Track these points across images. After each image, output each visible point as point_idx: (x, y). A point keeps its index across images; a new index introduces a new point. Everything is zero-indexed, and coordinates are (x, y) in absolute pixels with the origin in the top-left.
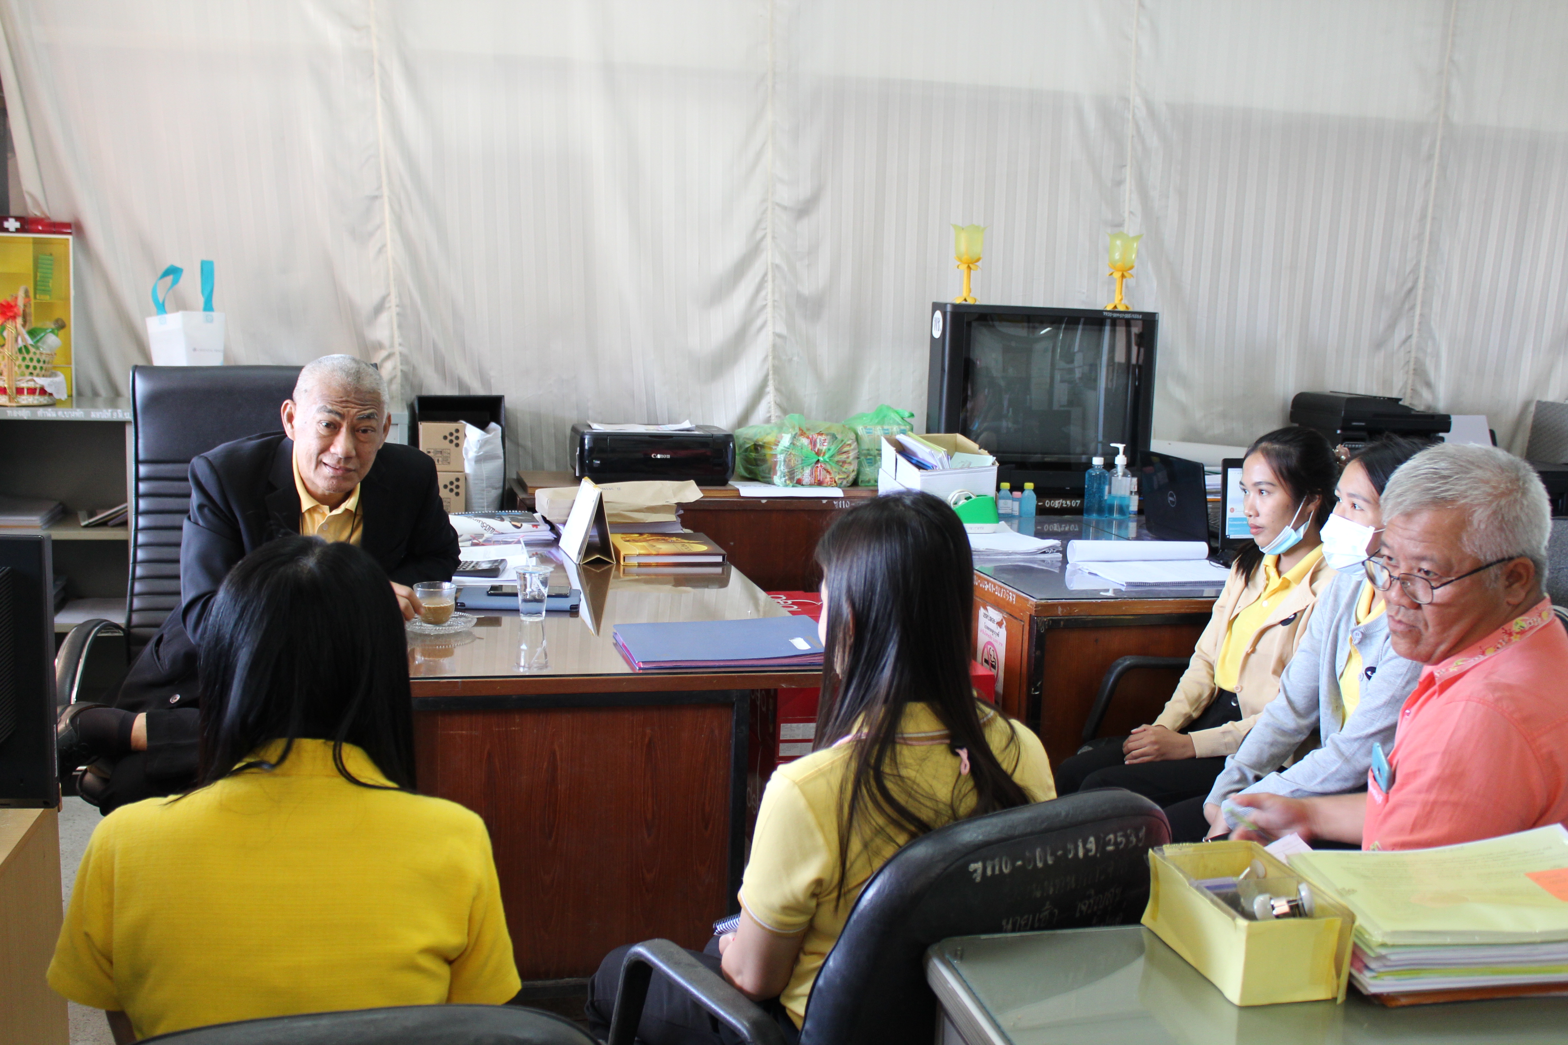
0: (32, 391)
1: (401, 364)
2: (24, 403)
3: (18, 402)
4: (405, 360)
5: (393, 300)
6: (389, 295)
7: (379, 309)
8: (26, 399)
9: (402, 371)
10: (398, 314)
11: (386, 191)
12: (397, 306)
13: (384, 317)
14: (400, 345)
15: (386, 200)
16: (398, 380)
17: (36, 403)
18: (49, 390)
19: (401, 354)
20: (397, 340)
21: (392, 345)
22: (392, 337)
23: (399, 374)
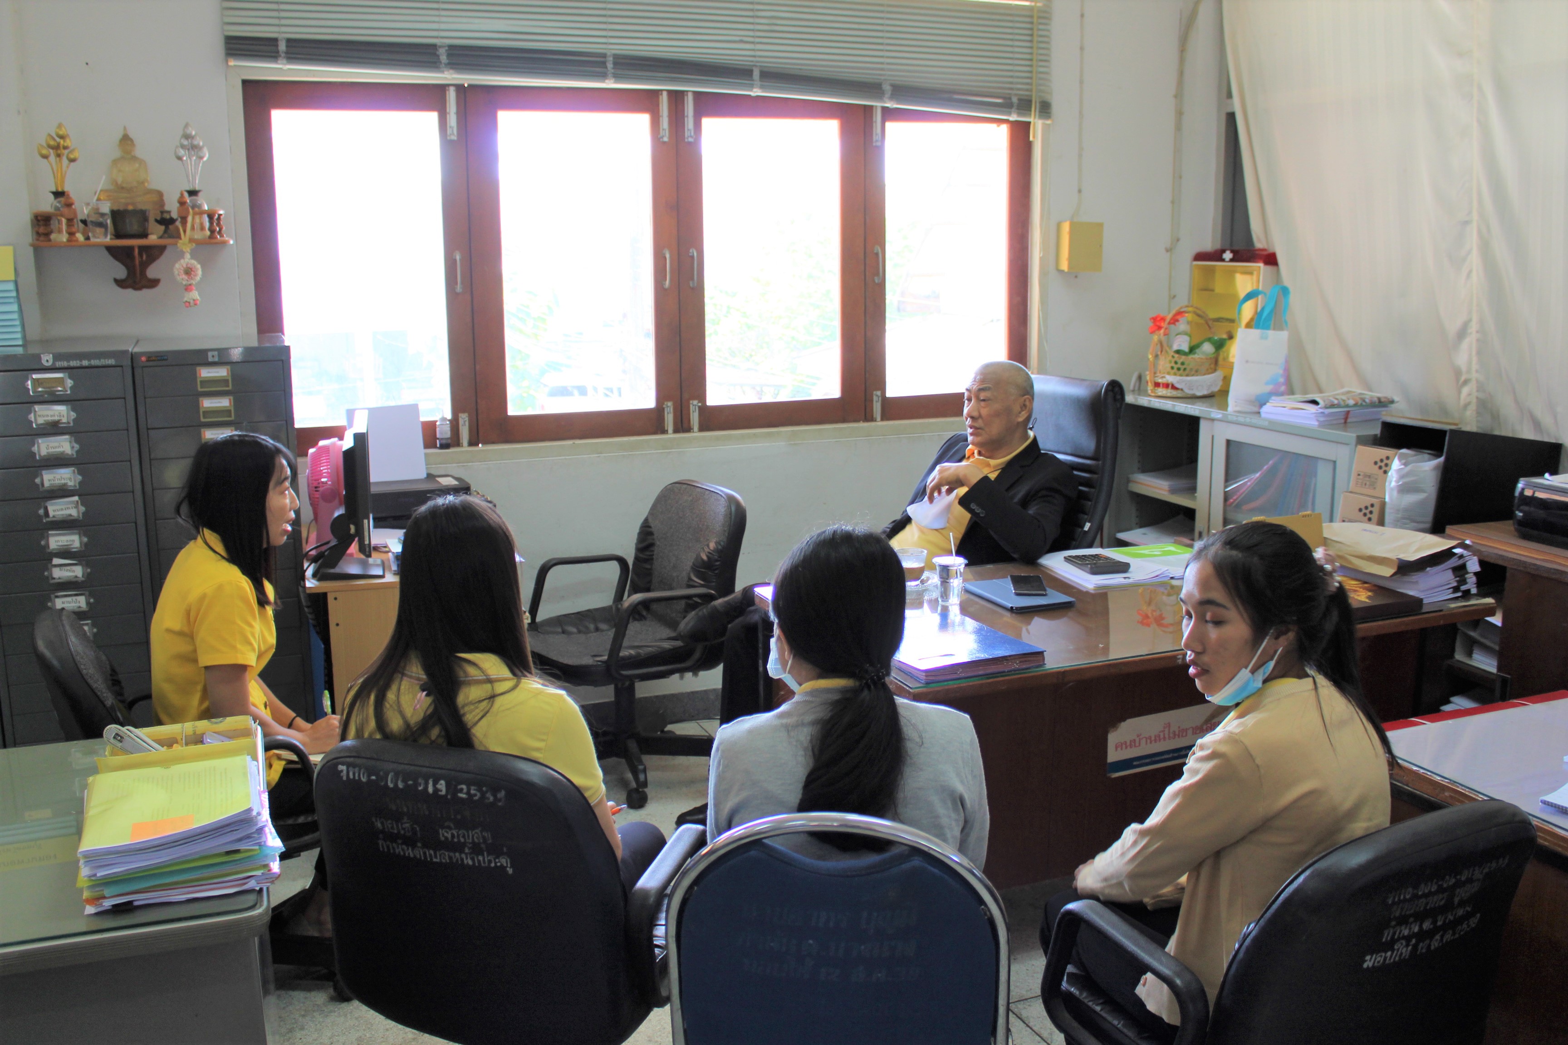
0: (1166, 386)
1: (1477, 391)
2: (1160, 394)
3: (1155, 393)
4: (1480, 387)
5: (1474, 327)
6: (1470, 320)
7: (1462, 334)
8: (1161, 391)
9: (1477, 398)
10: (1478, 340)
11: (1475, 216)
12: (1477, 332)
13: (1465, 345)
14: (1477, 371)
15: (1475, 224)
16: (1473, 407)
17: (1169, 395)
18: (1177, 385)
19: (1477, 381)
20: (1475, 366)
21: (1469, 371)
22: (1470, 362)
23: (1474, 401)
